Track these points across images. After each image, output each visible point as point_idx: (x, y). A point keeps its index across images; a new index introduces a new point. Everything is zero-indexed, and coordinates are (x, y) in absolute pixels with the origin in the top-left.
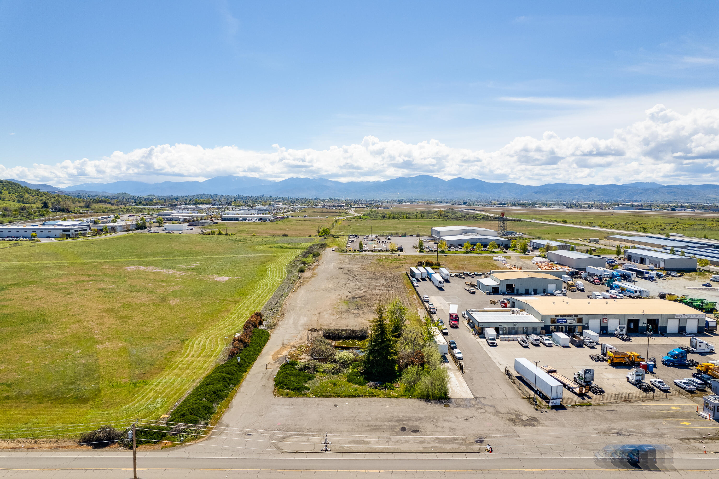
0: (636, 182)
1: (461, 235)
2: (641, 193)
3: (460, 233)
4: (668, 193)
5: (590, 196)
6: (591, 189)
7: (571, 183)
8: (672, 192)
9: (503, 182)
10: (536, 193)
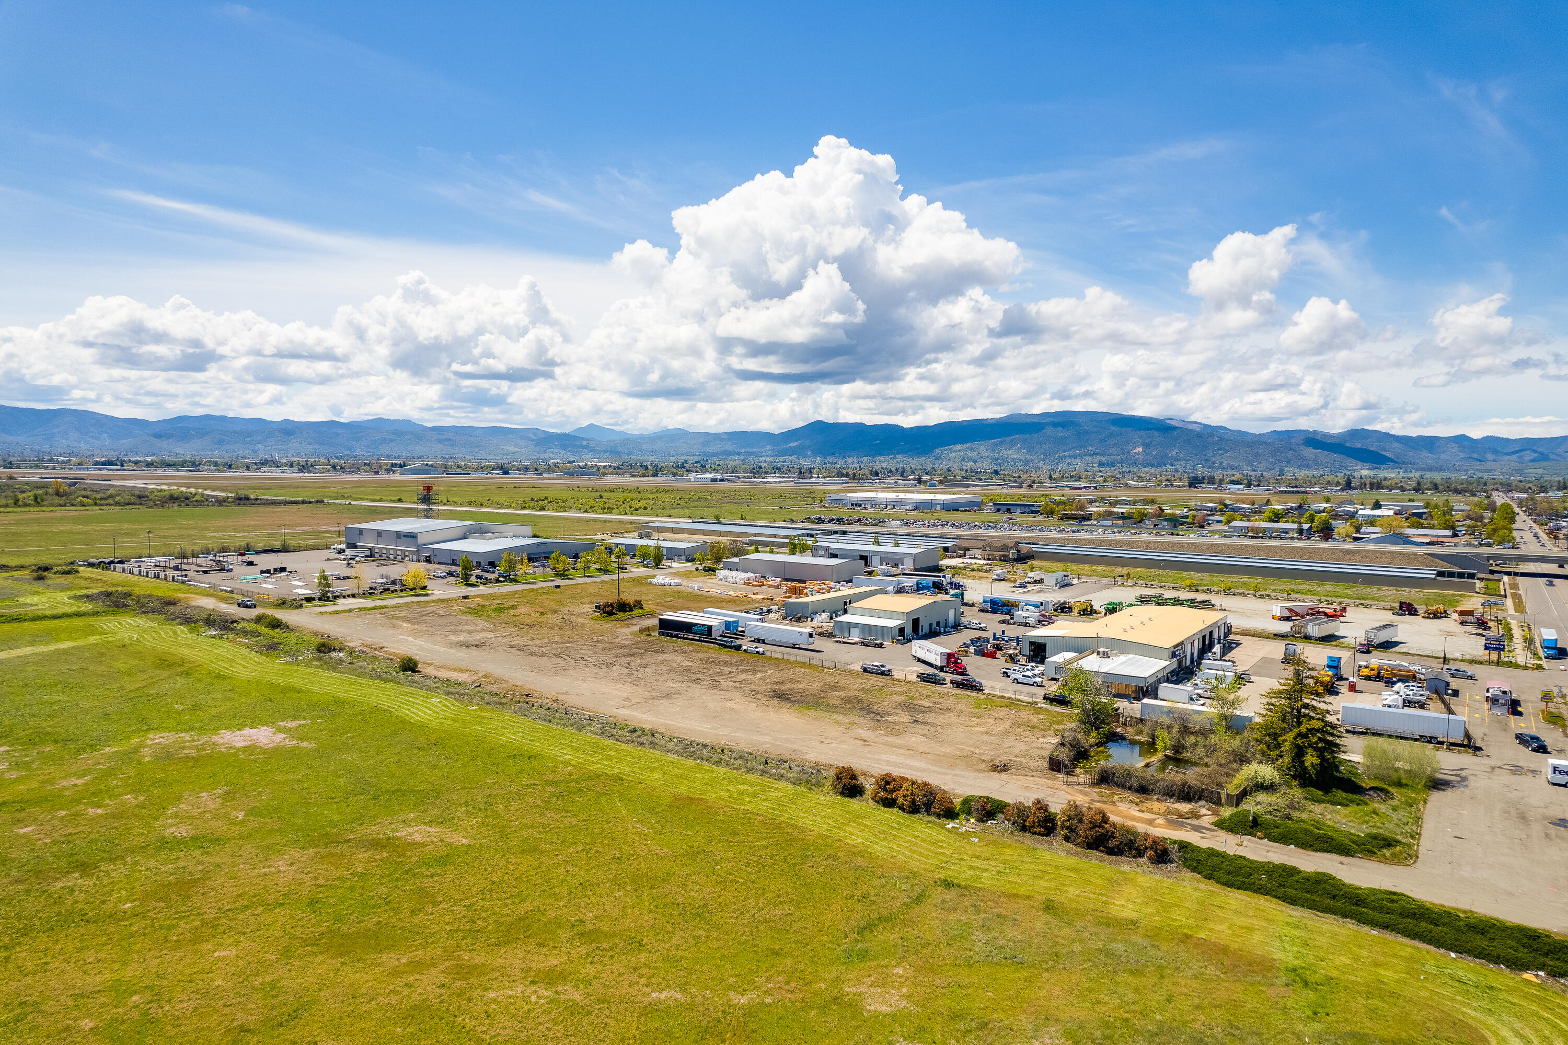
0: (372, 418)
2: (392, 441)
4: (440, 441)
6: (289, 429)
7: (231, 415)
8: (445, 440)
9: (55, 407)
10: (158, 436)
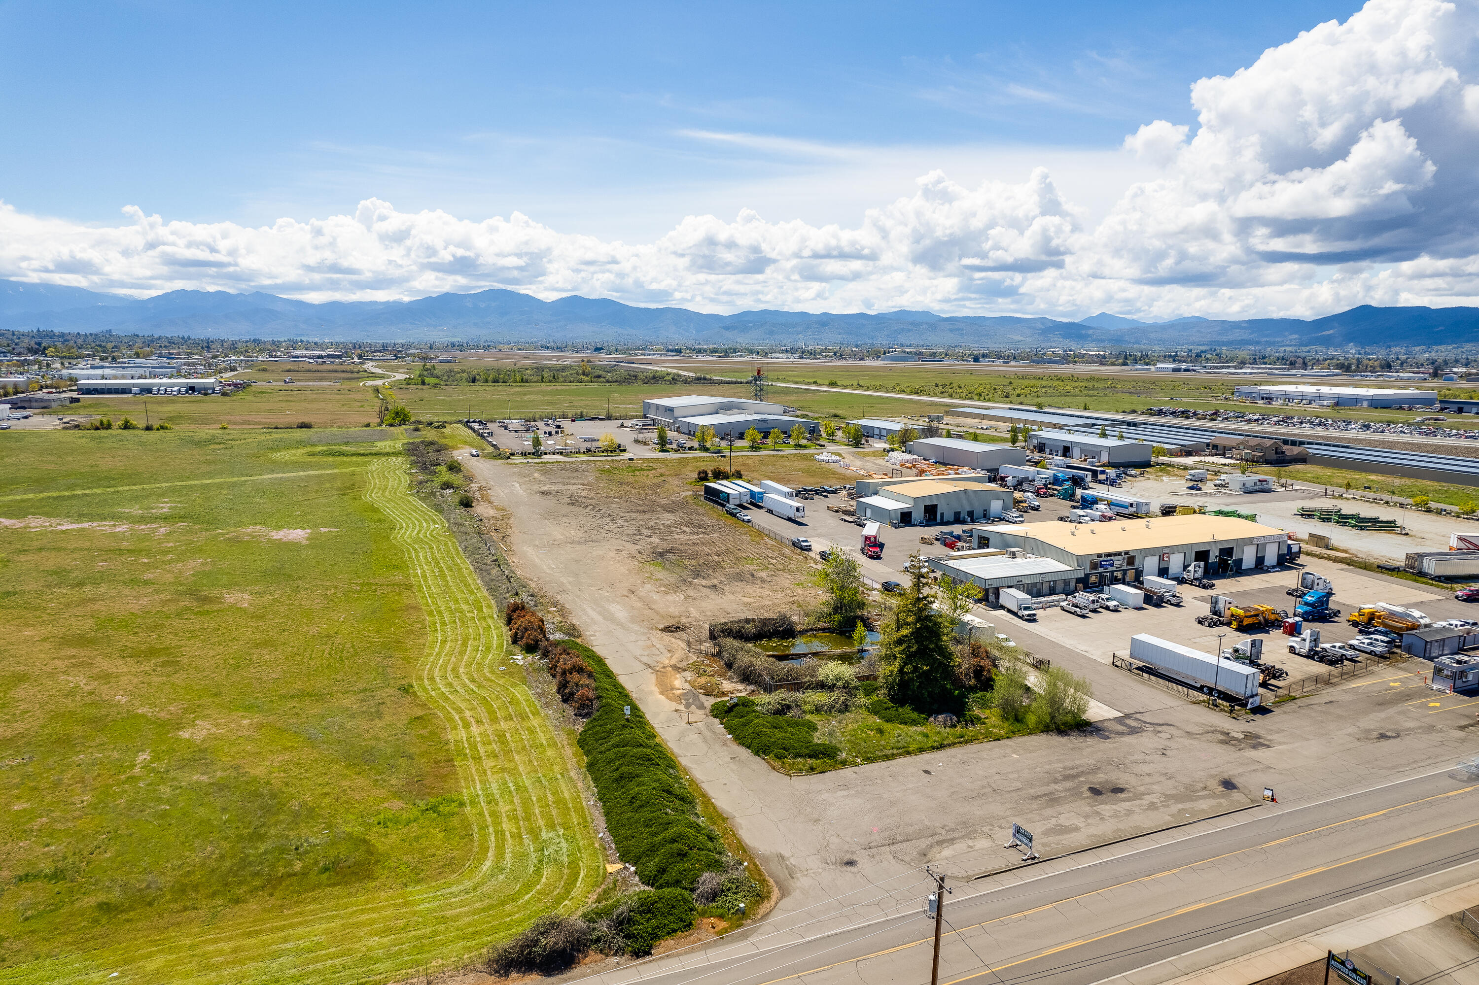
0: (896, 310)
1: (717, 413)
2: (909, 330)
3: (713, 410)
4: (951, 331)
5: (825, 334)
6: (826, 321)
7: (786, 309)
8: (956, 330)
9: (662, 307)
10: (727, 328)
